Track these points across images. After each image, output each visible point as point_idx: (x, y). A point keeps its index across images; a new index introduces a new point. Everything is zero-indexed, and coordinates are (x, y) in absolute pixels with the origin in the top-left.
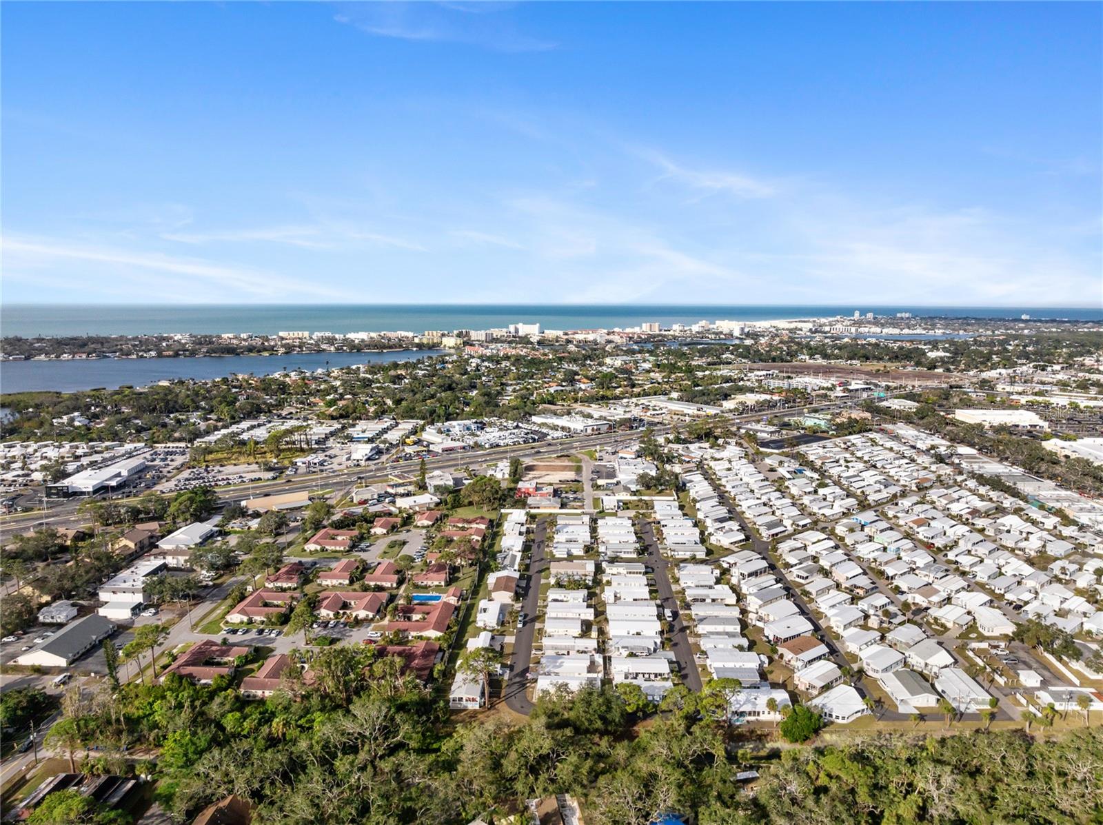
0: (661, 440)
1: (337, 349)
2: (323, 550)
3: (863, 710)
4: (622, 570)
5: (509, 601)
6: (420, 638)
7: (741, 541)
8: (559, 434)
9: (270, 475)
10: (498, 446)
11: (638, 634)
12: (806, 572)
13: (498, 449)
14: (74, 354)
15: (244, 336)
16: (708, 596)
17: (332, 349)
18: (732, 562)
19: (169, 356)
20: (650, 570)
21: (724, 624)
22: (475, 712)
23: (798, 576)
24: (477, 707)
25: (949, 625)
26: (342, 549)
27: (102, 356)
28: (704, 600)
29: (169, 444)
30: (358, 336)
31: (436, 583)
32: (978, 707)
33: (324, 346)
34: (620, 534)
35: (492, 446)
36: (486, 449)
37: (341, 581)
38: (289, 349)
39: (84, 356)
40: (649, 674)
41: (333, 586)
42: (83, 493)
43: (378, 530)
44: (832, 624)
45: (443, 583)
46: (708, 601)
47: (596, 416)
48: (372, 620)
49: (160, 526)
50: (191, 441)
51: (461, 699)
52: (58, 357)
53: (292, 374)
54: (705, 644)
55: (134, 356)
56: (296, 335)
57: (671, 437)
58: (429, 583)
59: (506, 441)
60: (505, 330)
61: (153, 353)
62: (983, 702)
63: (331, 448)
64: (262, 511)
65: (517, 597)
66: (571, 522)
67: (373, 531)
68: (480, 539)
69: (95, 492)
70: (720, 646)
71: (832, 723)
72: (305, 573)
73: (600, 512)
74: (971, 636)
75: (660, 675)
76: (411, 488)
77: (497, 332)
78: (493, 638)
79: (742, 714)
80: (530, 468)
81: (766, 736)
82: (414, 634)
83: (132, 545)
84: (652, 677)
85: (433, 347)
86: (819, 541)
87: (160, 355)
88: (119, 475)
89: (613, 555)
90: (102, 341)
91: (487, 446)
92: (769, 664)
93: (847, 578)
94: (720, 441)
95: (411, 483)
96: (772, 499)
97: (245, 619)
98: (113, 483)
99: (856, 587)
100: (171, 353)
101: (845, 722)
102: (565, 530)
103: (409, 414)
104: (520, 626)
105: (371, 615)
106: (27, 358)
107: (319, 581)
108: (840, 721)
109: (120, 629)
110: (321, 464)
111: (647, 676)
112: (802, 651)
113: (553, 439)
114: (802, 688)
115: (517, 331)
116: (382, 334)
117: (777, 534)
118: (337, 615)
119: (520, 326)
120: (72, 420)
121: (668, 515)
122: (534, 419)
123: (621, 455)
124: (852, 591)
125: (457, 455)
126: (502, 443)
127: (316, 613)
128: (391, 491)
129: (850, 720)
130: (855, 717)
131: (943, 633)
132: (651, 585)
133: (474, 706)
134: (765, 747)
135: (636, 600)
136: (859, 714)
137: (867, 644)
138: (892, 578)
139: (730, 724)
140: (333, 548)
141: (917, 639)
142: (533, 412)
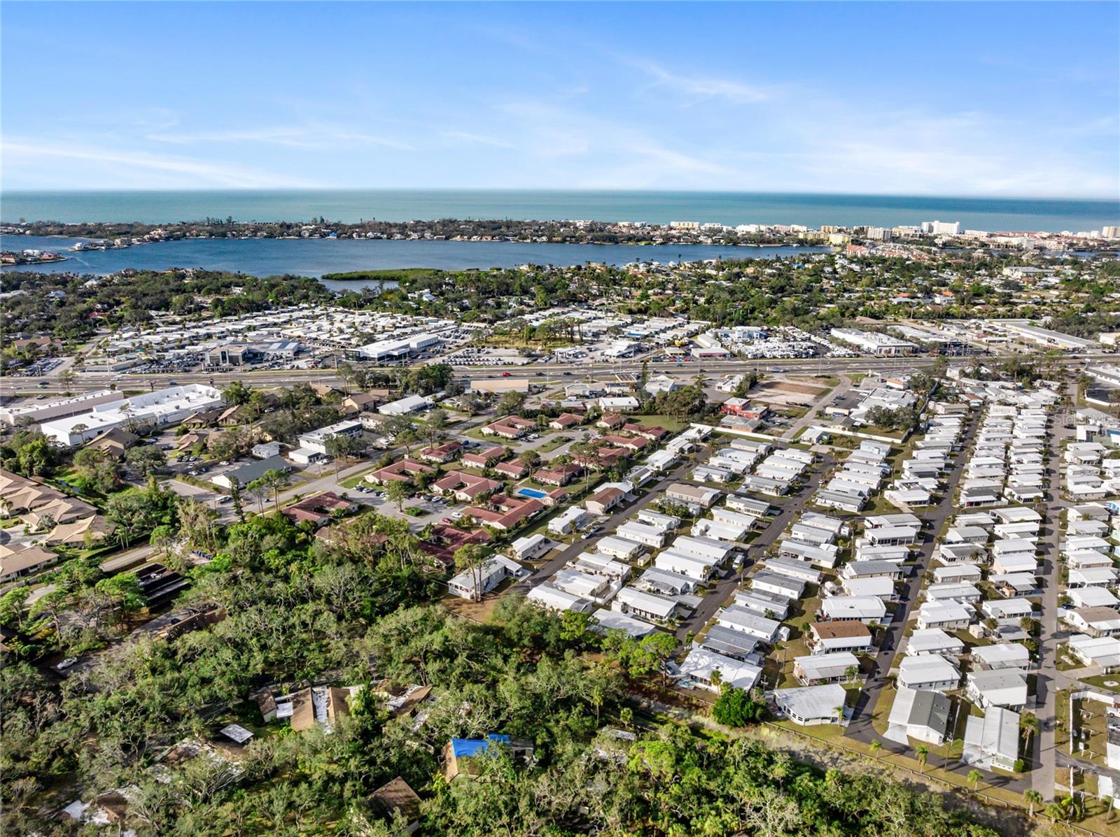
0: (953, 373)
1: (714, 242)
2: (495, 434)
3: (834, 720)
4: (741, 506)
5: (599, 512)
6: (488, 526)
7: (920, 502)
8: (842, 351)
9: (526, 361)
10: (763, 357)
11: (683, 573)
12: (956, 553)
13: (762, 361)
14: (482, 236)
15: (638, 224)
16: (802, 553)
17: (709, 241)
18: (875, 523)
19: (557, 242)
20: (777, 512)
21: (782, 585)
22: (465, 602)
23: (943, 556)
24: (469, 598)
25: (1087, 662)
26: (511, 436)
27: (504, 239)
28: (797, 556)
29: (476, 324)
30: (742, 229)
31: (553, 482)
32: (996, 765)
33: (702, 238)
34: (777, 469)
35: (755, 357)
36: (747, 358)
37: (479, 464)
38: (667, 239)
39: (489, 239)
40: (646, 612)
41: (472, 468)
42: (369, 359)
43: (555, 424)
44: (920, 619)
45: (558, 484)
46: (801, 558)
47: (908, 336)
48: (470, 502)
49: (390, 393)
50: (491, 322)
51: (456, 587)
52: (469, 238)
53: (641, 266)
54: (741, 600)
55: (529, 241)
56: (682, 226)
57: (968, 370)
58: (548, 481)
59: (774, 353)
60: (916, 228)
61: (544, 238)
62: (1005, 761)
63: (602, 341)
64: (482, 392)
65: (607, 512)
66: (746, 448)
67: (551, 424)
68: (636, 448)
69: (380, 359)
70: (753, 606)
71: (787, 719)
72: (457, 451)
73: (794, 443)
74: (1107, 684)
76: (627, 389)
77: (903, 230)
78: (546, 541)
79: (694, 678)
80: (771, 385)
81: (697, 707)
82: (486, 522)
83: (356, 406)
84: (649, 616)
85: (817, 244)
86: (1022, 521)
87: (550, 241)
88: (407, 346)
89: (755, 489)
90: (509, 225)
91: (749, 356)
92: (788, 640)
93: (1006, 572)
94: (1037, 383)
95: (628, 385)
96: (1025, 461)
97: (377, 481)
98: (396, 353)
99: (1008, 585)
100: (560, 239)
101: (802, 723)
102: (728, 455)
103: (703, 314)
104: (583, 537)
105: (469, 499)
106: (447, 239)
107: (462, 461)
108: (796, 721)
110: (576, 356)
111: (638, 612)
112: (834, 636)
113: (833, 356)
114: (796, 674)
115: (931, 229)
116: (772, 228)
117: (978, 503)
118: (445, 492)
119: (936, 224)
120: (421, 295)
121: (863, 458)
122: (834, 332)
123: (888, 383)
124: (998, 588)
125: (712, 362)
126: (768, 355)
127: (430, 487)
128: (608, 390)
129: (808, 724)
130: (819, 722)
131: (1068, 667)
132: (759, 528)
133: (466, 596)
134: (690, 718)
135: (721, 539)
136: (828, 722)
137: (931, 652)
138: (1074, 586)
139: (673, 685)
140: (504, 434)
141: (1007, 665)
142: (836, 325)
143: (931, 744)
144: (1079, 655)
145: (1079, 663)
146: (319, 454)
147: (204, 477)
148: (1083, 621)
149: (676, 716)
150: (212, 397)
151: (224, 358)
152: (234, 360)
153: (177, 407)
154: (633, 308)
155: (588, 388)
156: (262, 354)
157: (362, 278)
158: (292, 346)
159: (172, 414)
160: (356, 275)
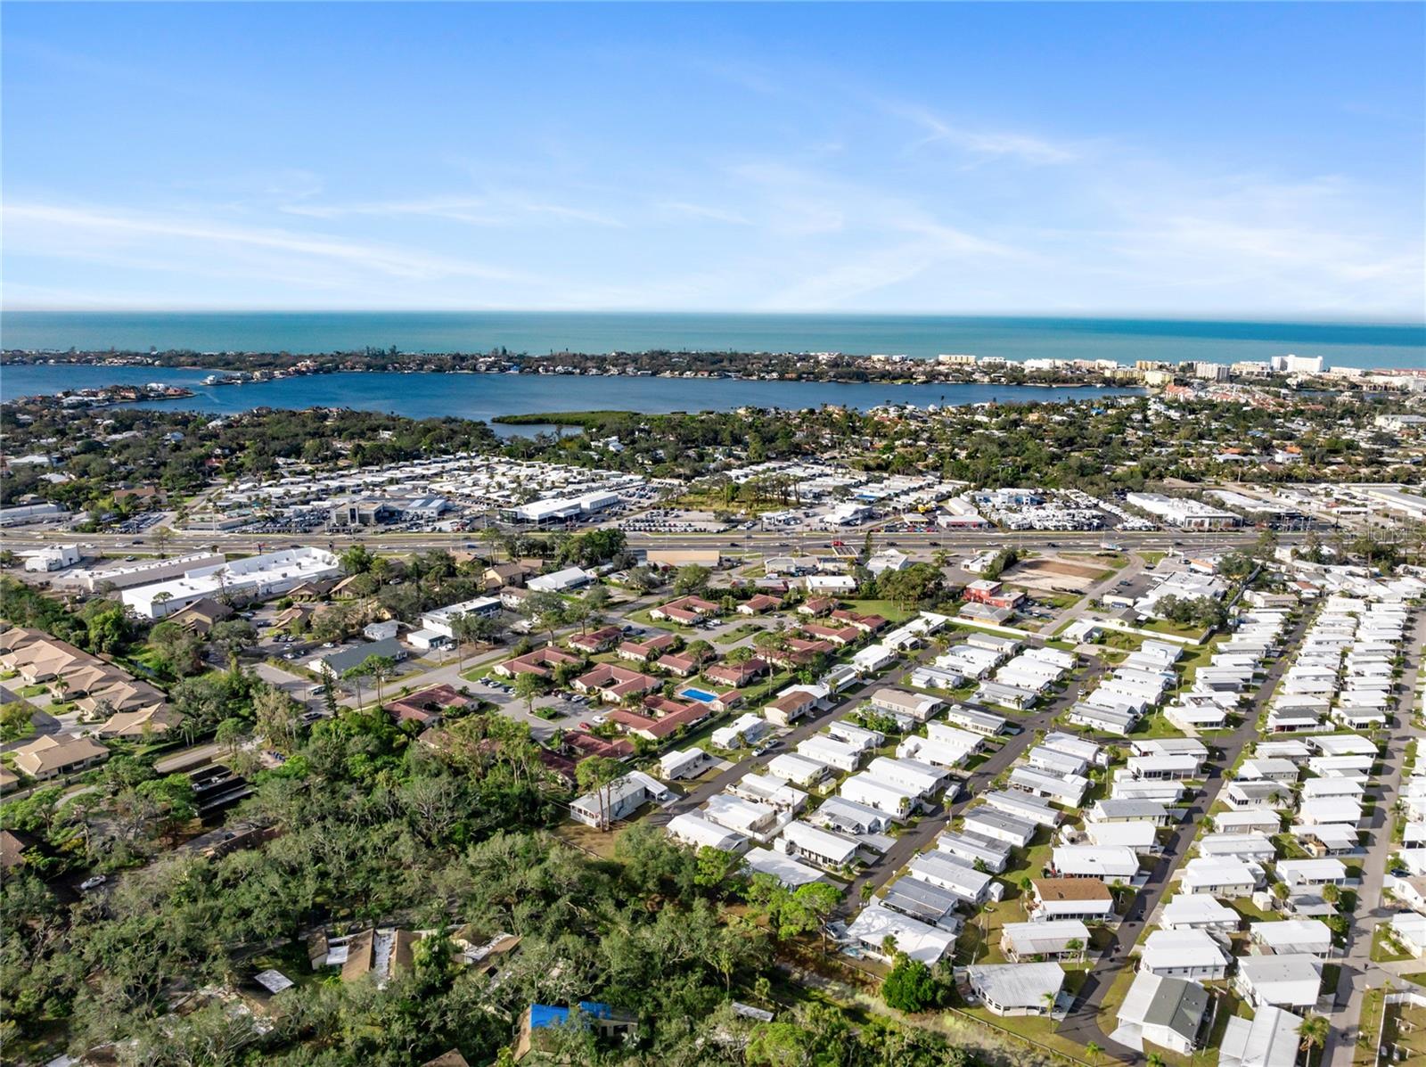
0: (1283, 553)
1: (992, 381)
2: (667, 619)
3: (1043, 1011)
4: (967, 720)
5: (781, 723)
6: (635, 736)
7: (1212, 724)
8: (1137, 522)
9: (722, 527)
10: (1031, 528)
11: (875, 806)
12: (1248, 794)
13: (1029, 533)
14: (697, 372)
15: (896, 358)
16: (1038, 785)
17: (986, 379)
18: (1144, 749)
19: (791, 380)
20: (1015, 731)
21: (1004, 827)
22: (589, 830)
23: (1231, 797)
24: (593, 826)
25: (1417, 951)
26: (685, 622)
27: (724, 375)
28: (1031, 790)
29: (668, 481)
31: (728, 682)
33: (977, 376)
34: (1032, 675)
35: (1020, 527)
36: (1010, 529)
37: (638, 656)
38: (932, 377)
39: (706, 375)
40: (817, 855)
41: (629, 660)
42: (528, 521)
43: (745, 609)
44: (1184, 881)
45: (734, 684)
46: (1037, 793)
47: (1229, 504)
48: (618, 704)
49: (544, 564)
50: (688, 478)
51: (580, 811)
52: (681, 374)
53: (892, 410)
54: (945, 845)
55: (755, 378)
57: (1304, 550)
58: (721, 680)
59: (1046, 524)
60: (1263, 364)
61: (775, 375)
63: (824, 505)
64: (660, 565)
65: (791, 722)
66: (987, 645)
67: (739, 608)
68: (843, 642)
69: (542, 521)
70: (961, 854)
71: (981, 1006)
72: (613, 639)
73: (1054, 640)
75: (830, 860)
76: (844, 566)
77: (1245, 367)
78: (705, 757)
79: (865, 945)
80: (1035, 565)
81: (864, 983)
82: (633, 730)
83: (499, 579)
84: (820, 860)
85: (1128, 384)
86: (1350, 754)
87: (782, 378)
88: (578, 506)
89: (991, 700)
90: (733, 358)
91: (1013, 527)
92: (1002, 900)
93: (1315, 823)
95: (845, 560)
96: (1367, 673)
97: (508, 673)
98: (561, 515)
99: (1316, 840)
100: (794, 376)
101: (999, 1012)
102: (962, 654)
104: (755, 754)
105: (618, 699)
106: (654, 374)
107: (619, 651)
108: (992, 1008)
110: (787, 522)
112: (1062, 897)
113: (1125, 529)
114: (1004, 946)
115: (1284, 366)
116: (1071, 363)
117: (1291, 728)
118: (590, 690)
120: (607, 444)
121: (1142, 663)
122: (1131, 498)
123: (1193, 566)
124: (1303, 843)
125: (963, 534)
126: (1037, 525)
127: (572, 683)
128: (820, 566)
129: (1007, 1014)
130: (1023, 1012)
131: (1386, 957)
132: (987, 750)
133: (591, 823)
134: (852, 997)
135: (933, 763)
136: (1036, 1013)
137: (1193, 926)
138: (1412, 845)
139: (837, 951)
140: (677, 619)
141: (1298, 949)
142: (1137, 487)
143: (1175, 1053)
144: (1405, 942)
145: (1404, 953)
146: (444, 637)
147: (300, 661)
148: (1417, 894)
149: (835, 993)
150: (329, 564)
151: (353, 517)
152: (364, 520)
153: (285, 575)
154: (871, 463)
155: (794, 563)
156: (401, 513)
157: (541, 421)
158: (437, 503)
159: (277, 583)
160: (533, 418)
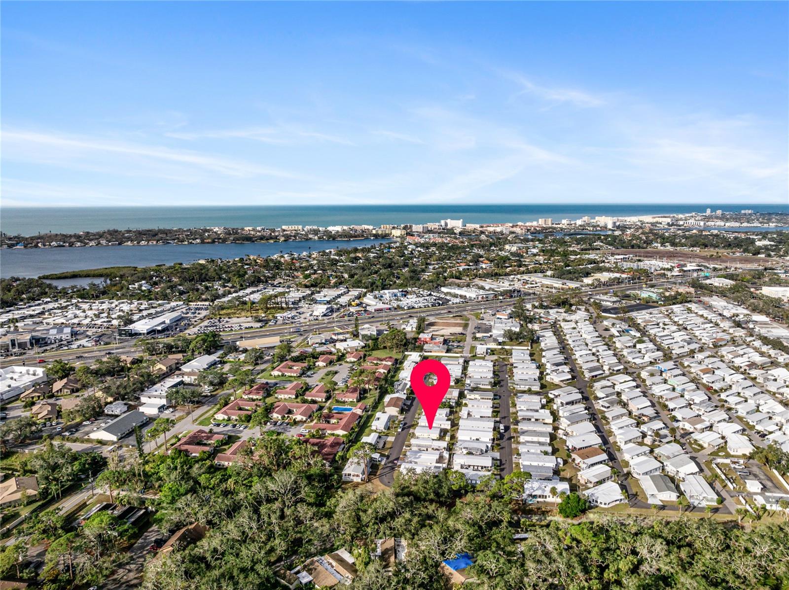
0: (529, 306)
1: (319, 238)
2: (283, 375)
3: (621, 500)
4: (477, 396)
5: (396, 414)
6: (333, 435)
7: (568, 380)
8: (458, 300)
9: (259, 325)
10: (413, 308)
11: (477, 440)
12: (609, 403)
13: (413, 310)
14: (148, 241)
15: (259, 228)
16: (533, 417)
17: (316, 238)
18: (557, 394)
19: (208, 243)
20: (498, 397)
21: (538, 436)
22: (359, 483)
23: (602, 406)
24: (359, 480)
25: (705, 445)
26: (295, 375)
27: (166, 242)
28: (530, 419)
29: (199, 303)
30: (334, 229)
31: (351, 400)
32: (708, 503)
33: (310, 236)
34: (482, 372)
35: (409, 308)
36: (405, 310)
37: (290, 396)
38: (287, 238)
39: (155, 242)
40: (478, 466)
41: (286, 399)
42: (140, 334)
43: (320, 364)
44: (618, 440)
45: (355, 400)
46: (533, 420)
47: (487, 288)
48: (305, 422)
49: (183, 356)
50: (211, 301)
51: (349, 475)
52: (138, 243)
53: (286, 256)
54: (522, 449)
55: (186, 243)
56: (293, 228)
57: (537, 304)
58: (346, 400)
59: (420, 305)
60: (437, 224)
61: (198, 241)
62: (712, 500)
63: (302, 307)
64: (249, 348)
65: (402, 411)
66: (451, 362)
67: (317, 364)
68: (386, 371)
69: (148, 333)
70: (532, 451)
71: (597, 506)
72: (268, 390)
73: (473, 356)
74: (720, 454)
75: (485, 467)
76: (348, 336)
77: (431, 226)
78: (380, 437)
79: (535, 496)
80: (432, 324)
81: (547, 512)
82: (329, 432)
83: (164, 368)
84: (480, 468)
85: (385, 236)
86: (625, 382)
87: (203, 242)
88: (164, 323)
89: (475, 386)
90: (166, 232)
91: (406, 308)
92: (564, 465)
93: (638, 409)
94: (574, 308)
95: (348, 333)
96: (600, 350)
97: (226, 417)
98: (159, 328)
99: (643, 415)
100: (210, 240)
101: (606, 506)
103: (358, 284)
104: (400, 430)
105: (304, 419)
106: (120, 244)
107: (276, 395)
108: (603, 506)
109: (151, 420)
110: (293, 318)
111: (476, 468)
112: (588, 457)
113: (453, 304)
114: (582, 482)
115: (446, 224)
116: (351, 227)
117: (596, 376)
118: (283, 417)
119: (449, 221)
120: (141, 286)
121: (520, 360)
122: (444, 289)
123: (498, 316)
124: (640, 418)
125: (384, 314)
126: (416, 306)
127: (270, 416)
128: (334, 337)
129: (610, 506)
130: (614, 504)
131: (699, 451)
132: (496, 408)
133: (357, 480)
134: (546, 519)
135: (481, 417)
136: (618, 502)
137: (638, 455)
138: (672, 410)
139: (525, 502)
140: (289, 374)
141: (676, 454)
142: (443, 284)
143: (673, 501)
144: (701, 442)
145: (702, 447)
146: (164, 405)
147: (77, 435)
148: (690, 426)
149: (537, 520)
150: (34, 375)
151: (13, 345)
152: (22, 346)
153: (9, 386)
154: (308, 284)
155: (324, 336)
156: (44, 339)
157: (74, 276)
158: (67, 330)
159: (5, 392)
160: (69, 275)
